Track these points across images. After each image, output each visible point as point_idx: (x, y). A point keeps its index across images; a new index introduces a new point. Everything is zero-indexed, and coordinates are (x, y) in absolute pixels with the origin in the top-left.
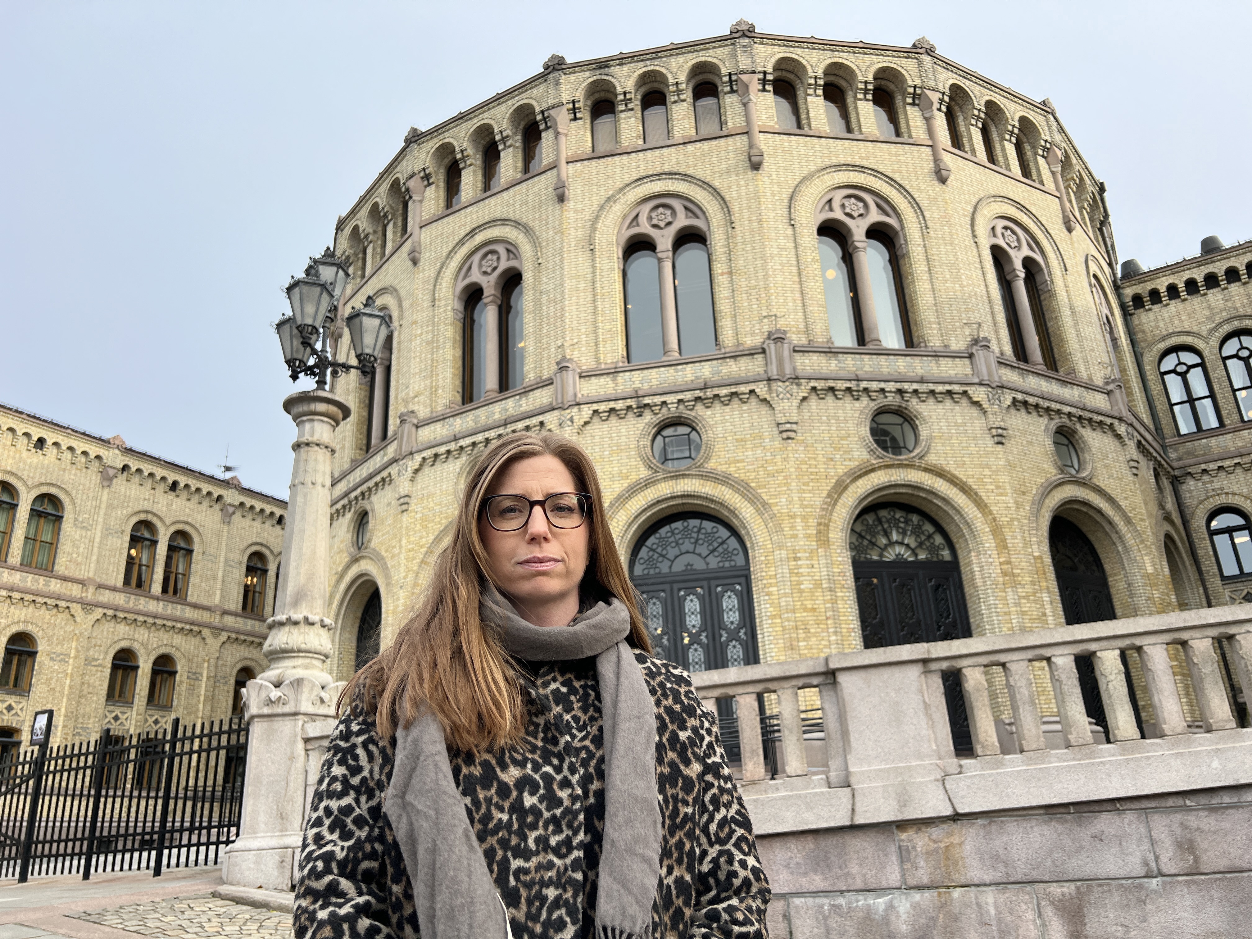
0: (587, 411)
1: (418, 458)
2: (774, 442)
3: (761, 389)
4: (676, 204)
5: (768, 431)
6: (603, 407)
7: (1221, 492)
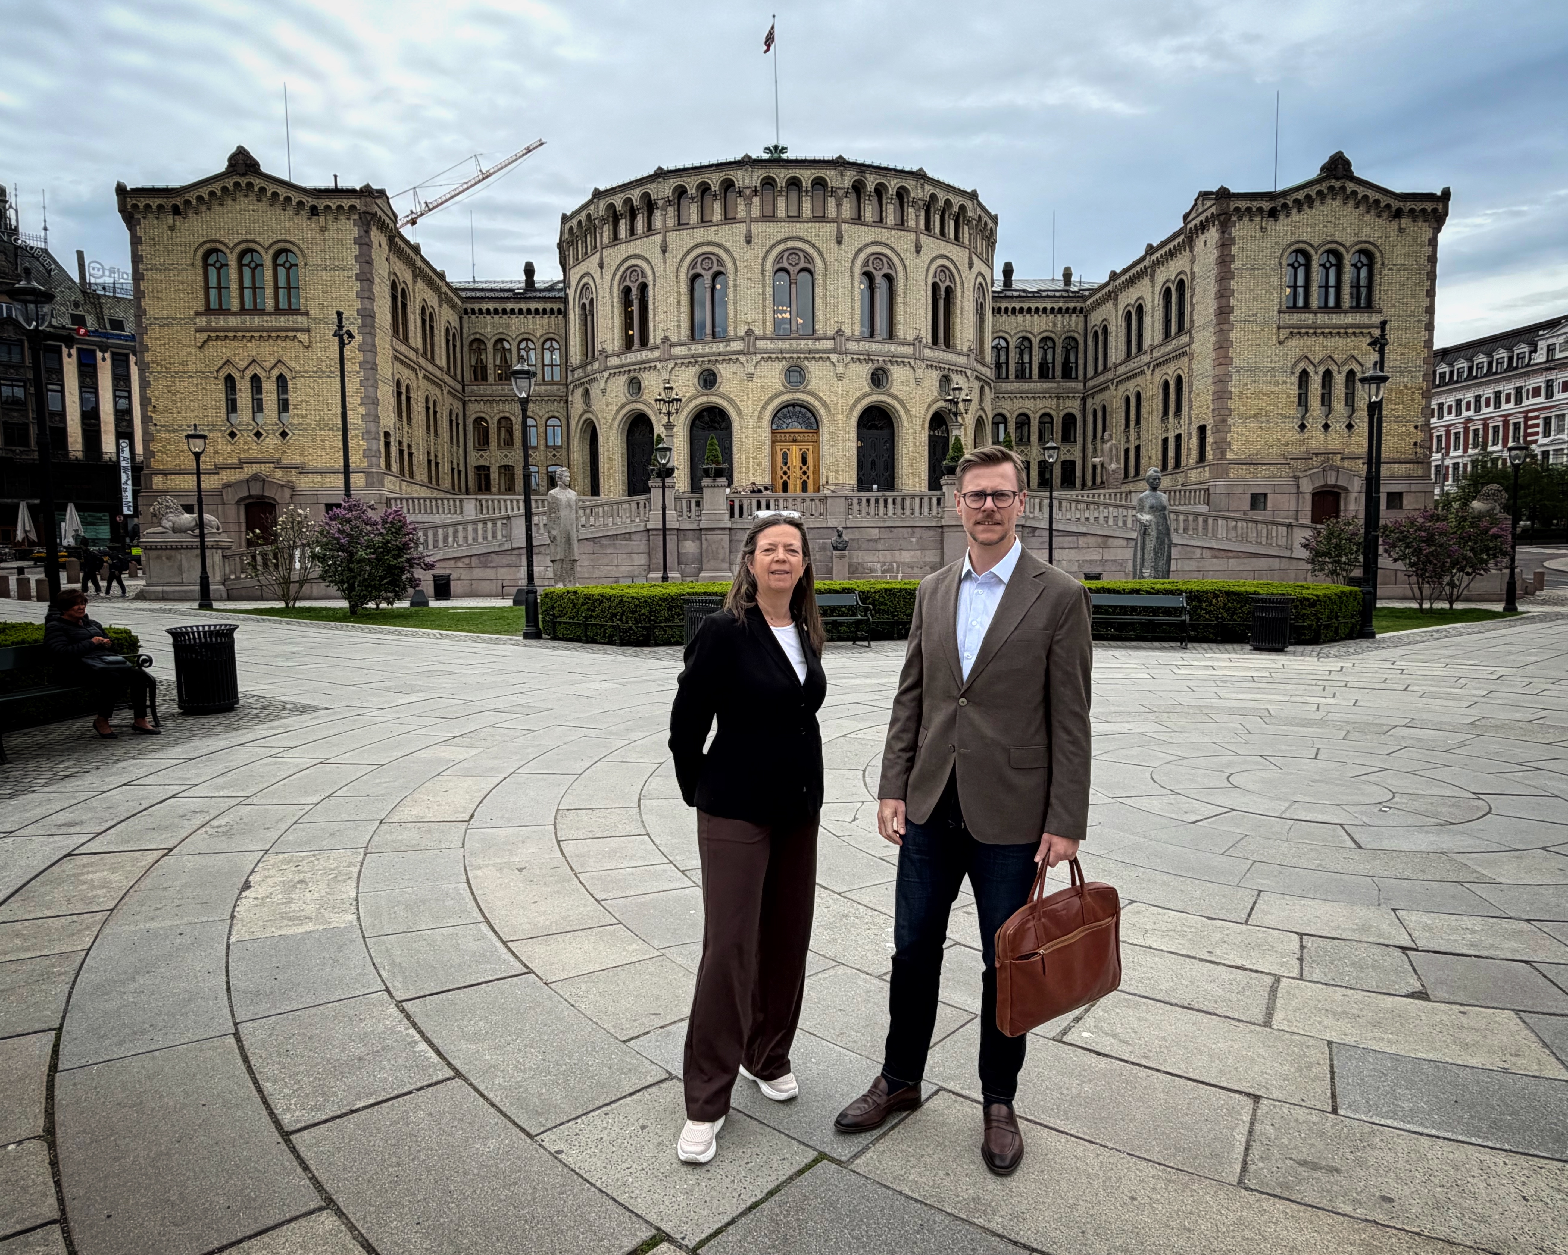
0: (849, 358)
1: (759, 357)
2: (913, 384)
3: (912, 362)
4: (885, 260)
5: (912, 381)
6: (855, 357)
7: (1000, 407)
